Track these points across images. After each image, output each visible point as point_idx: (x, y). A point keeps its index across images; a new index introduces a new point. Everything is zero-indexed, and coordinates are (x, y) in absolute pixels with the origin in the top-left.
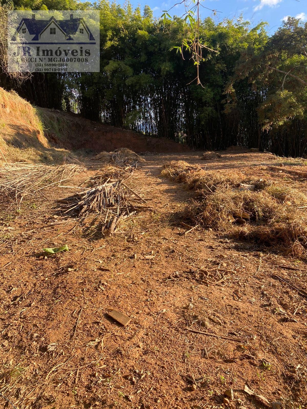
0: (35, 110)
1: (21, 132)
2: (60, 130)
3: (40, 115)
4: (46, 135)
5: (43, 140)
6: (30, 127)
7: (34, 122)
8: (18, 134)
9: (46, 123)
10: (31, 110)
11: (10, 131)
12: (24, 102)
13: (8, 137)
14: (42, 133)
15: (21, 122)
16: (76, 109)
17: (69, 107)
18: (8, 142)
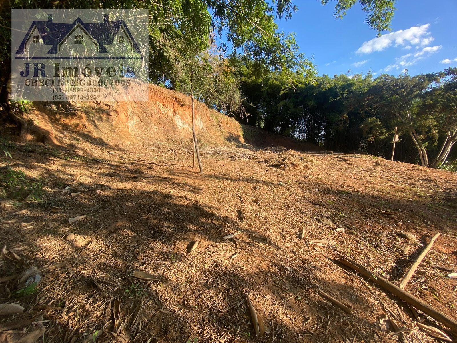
0: (240, 126)
1: (231, 135)
2: (252, 136)
3: (243, 128)
4: (244, 138)
5: (242, 140)
6: (236, 134)
7: (239, 131)
8: (230, 136)
9: (245, 133)
10: (239, 126)
11: (227, 134)
12: (236, 122)
13: (226, 137)
14: (242, 136)
15: (233, 131)
16: (263, 125)
17: (259, 125)
18: (225, 139)
